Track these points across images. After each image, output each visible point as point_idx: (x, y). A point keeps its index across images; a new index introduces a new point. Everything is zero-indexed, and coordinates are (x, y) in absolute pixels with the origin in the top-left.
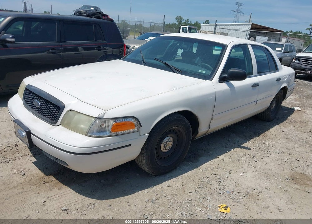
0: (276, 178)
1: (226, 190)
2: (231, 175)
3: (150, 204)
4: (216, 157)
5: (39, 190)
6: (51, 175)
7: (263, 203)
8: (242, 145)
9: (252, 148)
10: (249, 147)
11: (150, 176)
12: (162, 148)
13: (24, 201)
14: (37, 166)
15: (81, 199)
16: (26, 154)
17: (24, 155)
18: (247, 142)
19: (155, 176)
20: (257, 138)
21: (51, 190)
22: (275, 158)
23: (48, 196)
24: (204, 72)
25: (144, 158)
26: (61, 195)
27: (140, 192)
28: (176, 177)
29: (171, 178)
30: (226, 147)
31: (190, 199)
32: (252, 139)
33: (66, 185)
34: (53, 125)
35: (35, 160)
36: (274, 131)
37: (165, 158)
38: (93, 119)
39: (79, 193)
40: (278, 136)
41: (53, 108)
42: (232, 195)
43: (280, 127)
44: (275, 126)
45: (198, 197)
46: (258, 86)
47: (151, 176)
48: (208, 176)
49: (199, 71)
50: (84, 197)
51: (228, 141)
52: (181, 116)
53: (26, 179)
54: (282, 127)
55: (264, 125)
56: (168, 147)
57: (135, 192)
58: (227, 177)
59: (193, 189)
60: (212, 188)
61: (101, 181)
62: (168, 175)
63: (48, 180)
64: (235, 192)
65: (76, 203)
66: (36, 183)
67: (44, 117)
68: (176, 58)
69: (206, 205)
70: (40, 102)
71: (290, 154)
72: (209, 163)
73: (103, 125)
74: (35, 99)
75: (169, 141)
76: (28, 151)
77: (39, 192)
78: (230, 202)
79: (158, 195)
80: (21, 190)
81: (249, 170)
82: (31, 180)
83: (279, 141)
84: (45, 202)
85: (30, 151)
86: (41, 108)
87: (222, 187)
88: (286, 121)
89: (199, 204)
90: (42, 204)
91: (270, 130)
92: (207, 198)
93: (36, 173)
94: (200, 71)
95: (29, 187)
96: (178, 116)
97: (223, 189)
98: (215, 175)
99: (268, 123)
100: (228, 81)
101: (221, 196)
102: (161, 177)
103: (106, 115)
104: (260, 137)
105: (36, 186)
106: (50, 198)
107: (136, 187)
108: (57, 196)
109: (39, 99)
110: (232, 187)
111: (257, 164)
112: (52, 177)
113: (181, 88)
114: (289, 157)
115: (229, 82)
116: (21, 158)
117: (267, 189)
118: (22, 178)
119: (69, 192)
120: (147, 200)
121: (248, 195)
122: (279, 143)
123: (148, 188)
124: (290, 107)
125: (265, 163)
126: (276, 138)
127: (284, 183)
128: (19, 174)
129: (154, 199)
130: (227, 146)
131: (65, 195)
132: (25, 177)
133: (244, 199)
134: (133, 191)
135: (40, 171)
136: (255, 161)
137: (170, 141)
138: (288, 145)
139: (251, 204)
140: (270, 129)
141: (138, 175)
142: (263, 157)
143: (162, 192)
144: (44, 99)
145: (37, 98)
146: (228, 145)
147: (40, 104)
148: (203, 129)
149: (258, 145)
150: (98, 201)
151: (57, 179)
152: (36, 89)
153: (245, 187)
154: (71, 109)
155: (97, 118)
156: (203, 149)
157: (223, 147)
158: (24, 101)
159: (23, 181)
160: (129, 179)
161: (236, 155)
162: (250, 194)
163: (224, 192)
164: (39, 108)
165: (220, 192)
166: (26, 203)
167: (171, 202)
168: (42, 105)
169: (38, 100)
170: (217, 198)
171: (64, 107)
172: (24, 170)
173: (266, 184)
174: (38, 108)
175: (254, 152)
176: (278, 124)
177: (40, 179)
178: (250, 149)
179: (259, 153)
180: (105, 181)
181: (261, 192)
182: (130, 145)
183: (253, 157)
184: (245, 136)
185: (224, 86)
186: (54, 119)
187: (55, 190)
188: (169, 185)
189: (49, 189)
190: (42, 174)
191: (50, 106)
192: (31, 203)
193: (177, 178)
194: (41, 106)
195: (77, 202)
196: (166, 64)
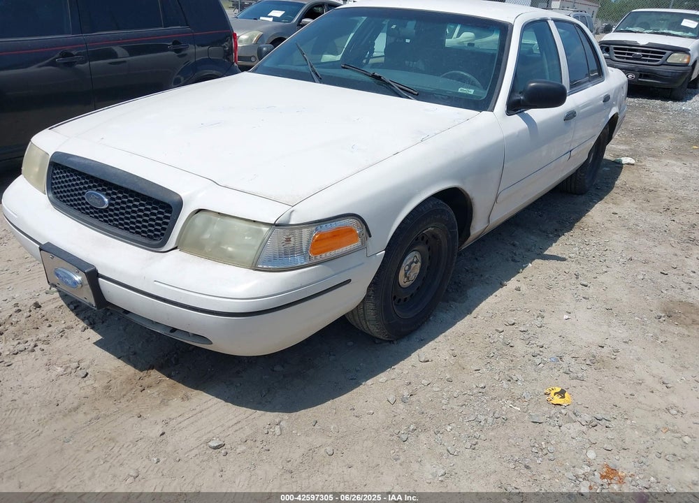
0: (636, 318)
1: (548, 355)
2: (545, 321)
3: (401, 406)
4: (502, 285)
5: (138, 406)
6: (152, 368)
7: (630, 374)
8: (545, 253)
9: (567, 257)
10: (560, 256)
11: (377, 342)
12: (402, 280)
13: (112, 439)
14: (108, 350)
15: (244, 416)
16: (69, 324)
17: (68, 328)
18: (554, 245)
19: (390, 342)
20: (571, 233)
21: (164, 403)
22: (621, 275)
23: (164, 418)
24: (471, 92)
25: (372, 306)
26: (194, 412)
27: (369, 382)
28: (433, 339)
29: (423, 342)
30: (514, 260)
31: (482, 385)
32: (560, 236)
33: (196, 388)
34: (152, 251)
35: (99, 337)
36: (598, 213)
37: (405, 299)
38: (265, 229)
39: (233, 403)
40: (608, 225)
41: (147, 209)
42: (564, 365)
43: (606, 205)
44: (596, 203)
45: (497, 377)
46: (575, 116)
47: (380, 343)
48: (500, 329)
49: (459, 91)
50: (249, 411)
51: (514, 245)
52: (441, 202)
53: (96, 385)
54: (611, 205)
55: (574, 204)
56: (412, 274)
57: (358, 384)
58: (540, 327)
59: (480, 361)
60: (518, 355)
61: (275, 369)
62: (416, 337)
63: (147, 381)
64: (567, 358)
65: (236, 427)
66: (124, 393)
67: (124, 233)
68: (371, 61)
69: (520, 392)
70: (107, 195)
71: (646, 262)
72: (491, 300)
73: (288, 240)
74: (90, 187)
75: (415, 260)
76: (70, 317)
77: (138, 411)
78: (565, 382)
79: (410, 383)
80: (94, 414)
81: (577, 306)
82: (108, 387)
83: (615, 237)
84: (163, 434)
85: (77, 315)
86: (112, 210)
87: (537, 350)
88: (615, 190)
89: (504, 393)
90: (159, 440)
91: (589, 213)
92: (515, 378)
93: (113, 368)
94: (461, 90)
95: (111, 402)
96: (435, 203)
97: (541, 354)
98: (514, 324)
99: (581, 199)
100: (523, 111)
101: (541, 369)
102: (402, 343)
103: (294, 215)
104: (576, 231)
105: (126, 398)
106: (172, 423)
107: (357, 371)
108: (187, 416)
109: (100, 188)
110: (557, 347)
111: (590, 291)
112: (155, 374)
113: (436, 134)
114: (646, 268)
115: (525, 112)
116: (62, 336)
117: (626, 342)
118: (83, 384)
119: (210, 403)
120: (391, 399)
121: (594, 361)
122: (616, 241)
123: (383, 370)
124: (613, 159)
125: (604, 288)
126: (607, 229)
127: (655, 325)
128: (73, 374)
129: (406, 394)
130: (517, 259)
131: (205, 413)
132: (89, 381)
133: (590, 370)
134: (354, 381)
135: (120, 363)
136: (583, 285)
137: (416, 262)
138: (636, 242)
139: (606, 378)
140: (588, 211)
141: (350, 343)
142: (595, 275)
143: (417, 376)
144: (117, 187)
145: (94, 186)
146: (515, 254)
147: (106, 200)
148: (479, 226)
149: (577, 249)
150: (286, 416)
151: (169, 376)
152: (87, 162)
153: (583, 344)
154: (201, 208)
155: (276, 225)
156: (467, 271)
157: (508, 260)
158: (51, 195)
159: (89, 391)
160: (334, 355)
161: (542, 276)
162: (597, 358)
163: (546, 359)
164: (105, 210)
165: (538, 360)
166: (118, 444)
167: (444, 397)
168: (113, 202)
169: (97, 190)
170: (535, 375)
171: (180, 204)
172: (82, 365)
173: (621, 333)
174: (101, 211)
175: (573, 265)
176: (601, 199)
177: (129, 381)
178: (564, 260)
179: (585, 267)
180: (283, 366)
181: (618, 352)
182: (349, 281)
183: (577, 276)
184: (544, 232)
185: (516, 123)
186: (156, 235)
187: (176, 402)
188: (427, 360)
189: (159, 402)
190: (129, 370)
191: (137, 203)
192: (131, 442)
193: (437, 340)
194: (110, 204)
195: (239, 425)
196: (376, 76)
